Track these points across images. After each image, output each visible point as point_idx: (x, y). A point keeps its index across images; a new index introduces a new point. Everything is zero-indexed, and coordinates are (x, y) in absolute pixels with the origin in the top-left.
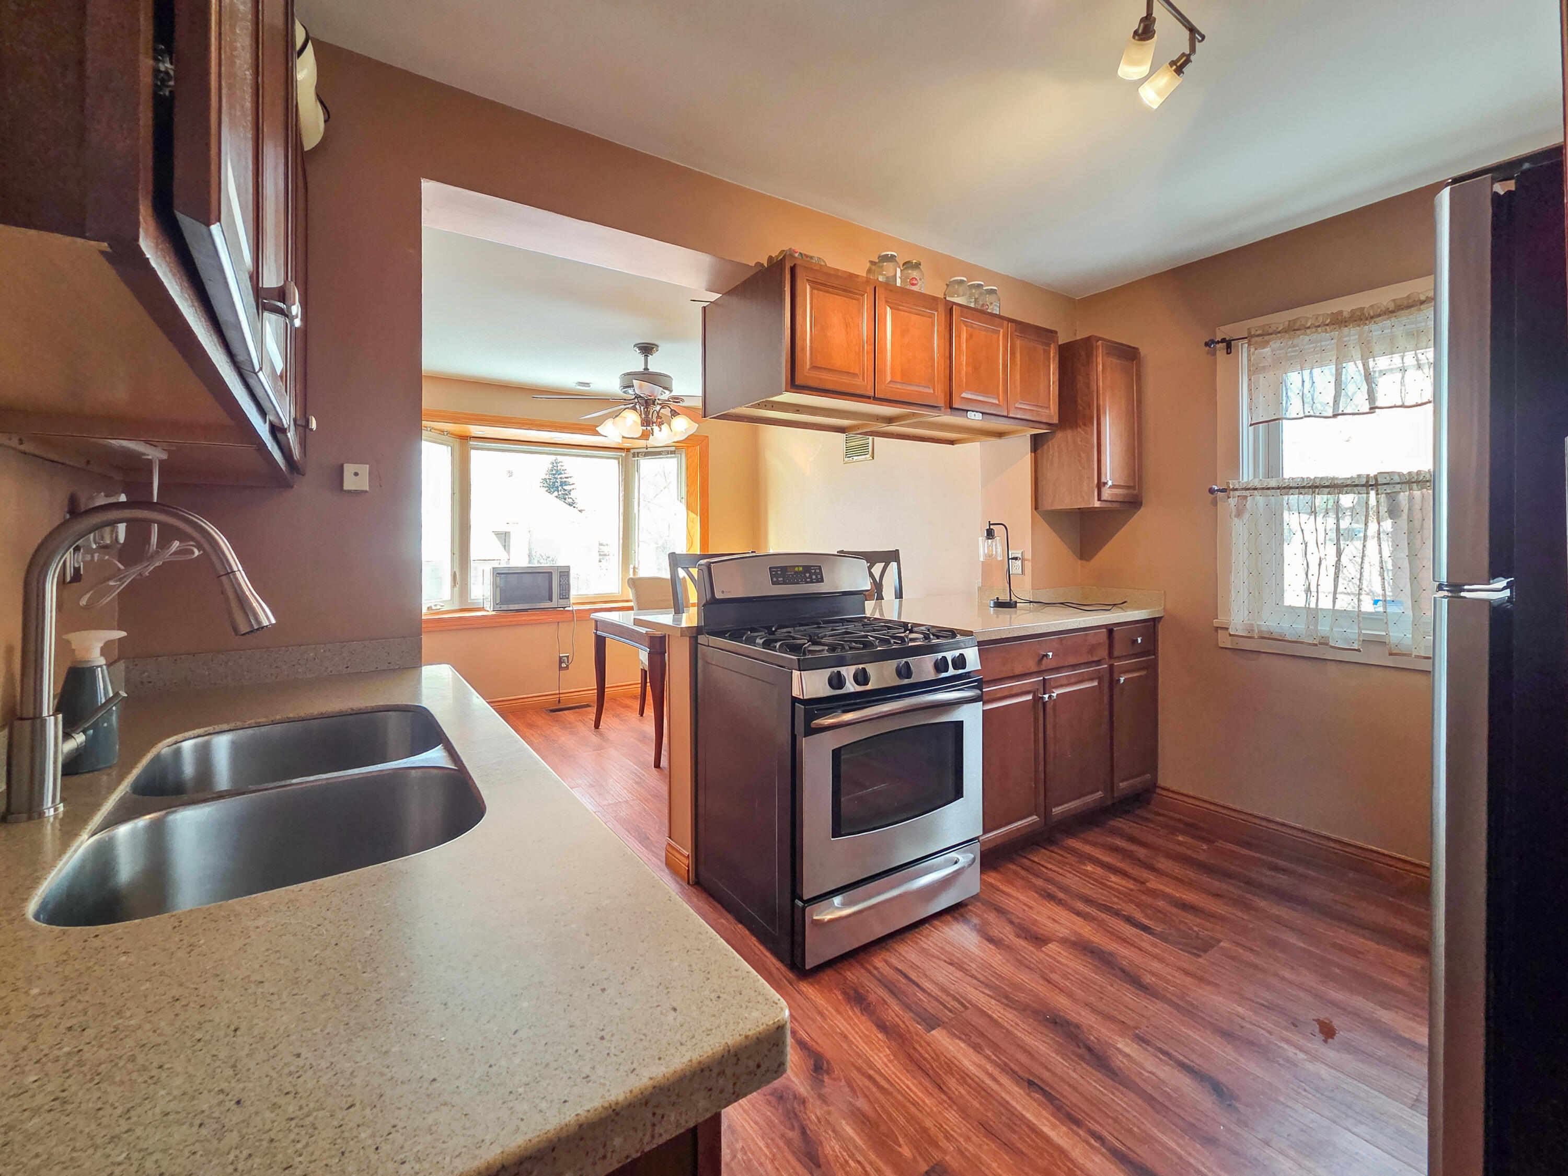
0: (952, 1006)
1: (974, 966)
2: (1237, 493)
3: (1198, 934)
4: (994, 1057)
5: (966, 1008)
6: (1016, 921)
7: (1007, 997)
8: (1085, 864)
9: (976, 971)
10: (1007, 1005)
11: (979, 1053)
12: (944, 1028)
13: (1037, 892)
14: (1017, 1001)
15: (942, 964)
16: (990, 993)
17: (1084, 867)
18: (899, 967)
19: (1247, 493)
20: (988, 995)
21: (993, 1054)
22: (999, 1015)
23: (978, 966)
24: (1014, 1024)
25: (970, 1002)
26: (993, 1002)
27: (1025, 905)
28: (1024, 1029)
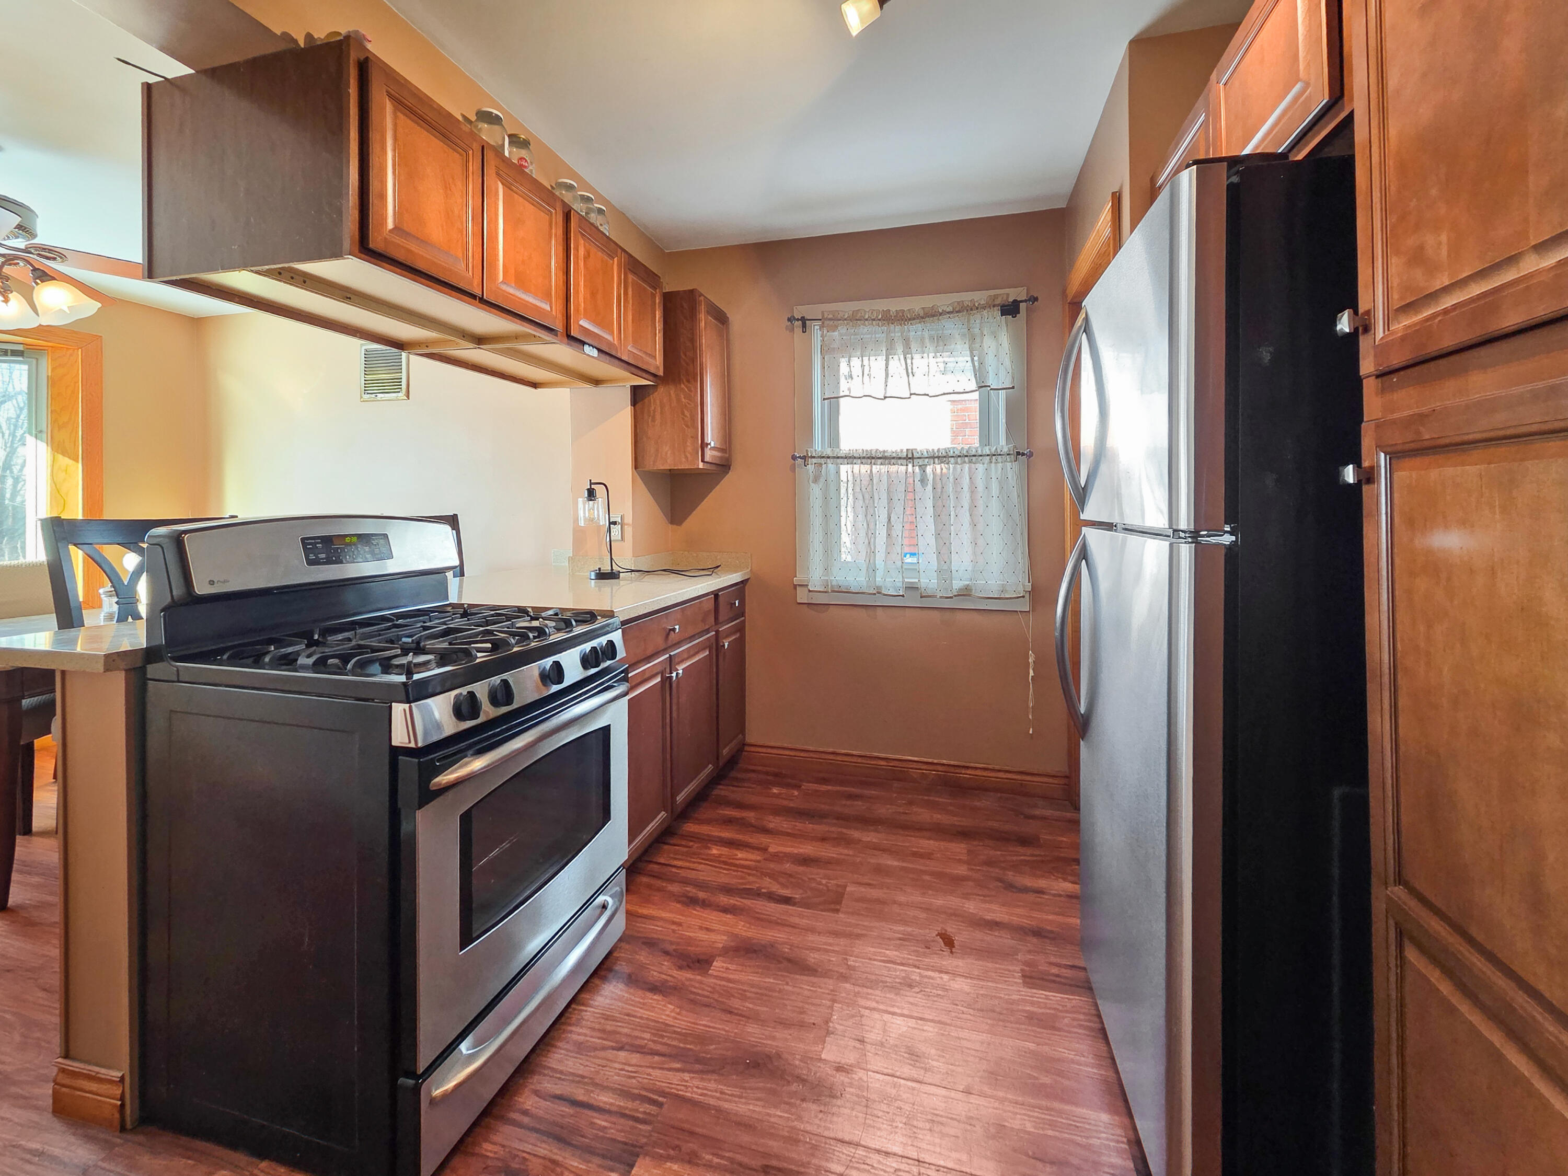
0: (645, 1113)
1: (647, 1036)
2: (814, 461)
3: (827, 887)
4: (716, 1160)
5: (660, 1105)
6: (671, 948)
7: (698, 1061)
8: (709, 848)
9: (654, 1041)
10: (702, 1072)
11: (698, 1165)
12: (646, 1154)
13: (679, 902)
14: (711, 1059)
15: (610, 1054)
16: (678, 1066)
17: (710, 852)
18: (558, 1092)
19: (822, 461)
20: (677, 1070)
21: (713, 1154)
22: (700, 1091)
23: (652, 1034)
24: (718, 1095)
25: (663, 1094)
26: (687, 1076)
27: (674, 923)
28: (732, 1095)
